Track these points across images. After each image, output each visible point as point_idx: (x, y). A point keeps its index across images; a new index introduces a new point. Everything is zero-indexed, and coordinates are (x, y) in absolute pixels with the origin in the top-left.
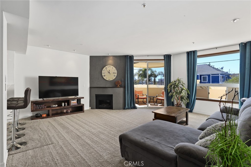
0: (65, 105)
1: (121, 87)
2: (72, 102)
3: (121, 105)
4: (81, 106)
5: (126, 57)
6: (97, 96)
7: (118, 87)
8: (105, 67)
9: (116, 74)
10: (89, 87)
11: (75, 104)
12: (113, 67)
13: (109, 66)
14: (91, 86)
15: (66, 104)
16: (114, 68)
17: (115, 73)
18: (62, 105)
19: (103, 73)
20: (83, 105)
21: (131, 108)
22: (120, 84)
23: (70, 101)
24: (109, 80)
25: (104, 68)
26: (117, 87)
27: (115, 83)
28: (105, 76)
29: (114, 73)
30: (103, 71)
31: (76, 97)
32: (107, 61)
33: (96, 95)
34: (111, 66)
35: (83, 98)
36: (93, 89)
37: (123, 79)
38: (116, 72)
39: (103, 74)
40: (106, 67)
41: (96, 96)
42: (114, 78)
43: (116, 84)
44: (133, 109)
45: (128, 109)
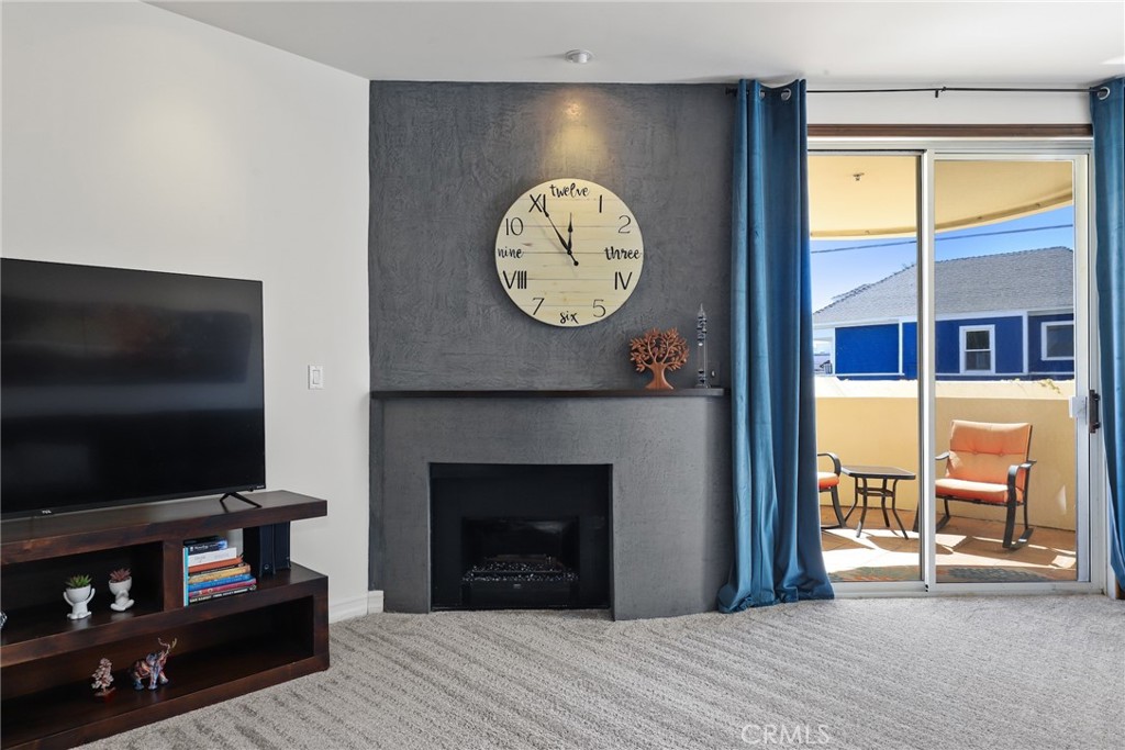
0: (101, 604)
1: (684, 384)
2: (191, 560)
3: (694, 570)
4: (290, 597)
5: (733, 94)
6: (446, 479)
7: (661, 393)
8: (526, 195)
9: (634, 268)
10: (368, 390)
11: (225, 584)
12: (608, 194)
13: (567, 183)
14: (382, 386)
15: (121, 587)
16: (616, 206)
17: (627, 255)
18: (70, 609)
19: (503, 254)
20: (321, 583)
21: (781, 596)
22: (676, 364)
23: (167, 555)
24: (569, 323)
25: (520, 208)
26: (651, 386)
27: (627, 350)
28: (522, 279)
29: (612, 253)
30: (510, 229)
31: (234, 505)
32: (548, 133)
33: (433, 466)
34: (580, 184)
35: (317, 508)
36: (401, 414)
37: (702, 313)
38: (635, 241)
39: (504, 265)
40: (535, 191)
41: (434, 483)
42: (616, 299)
43: (639, 358)
44: (793, 600)
45: (756, 601)
